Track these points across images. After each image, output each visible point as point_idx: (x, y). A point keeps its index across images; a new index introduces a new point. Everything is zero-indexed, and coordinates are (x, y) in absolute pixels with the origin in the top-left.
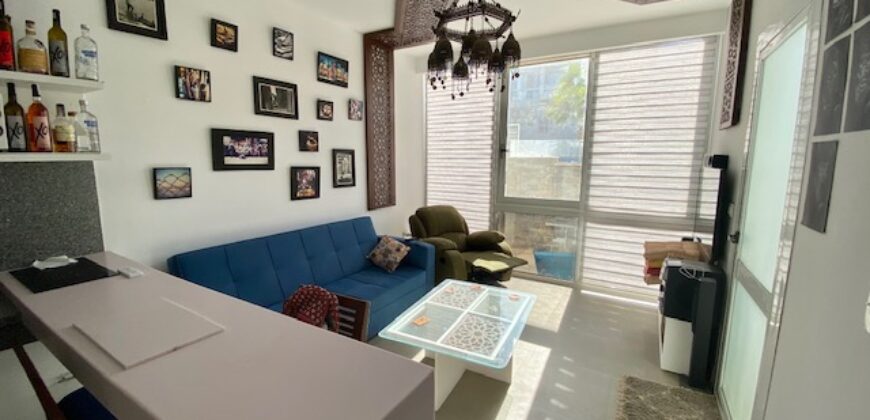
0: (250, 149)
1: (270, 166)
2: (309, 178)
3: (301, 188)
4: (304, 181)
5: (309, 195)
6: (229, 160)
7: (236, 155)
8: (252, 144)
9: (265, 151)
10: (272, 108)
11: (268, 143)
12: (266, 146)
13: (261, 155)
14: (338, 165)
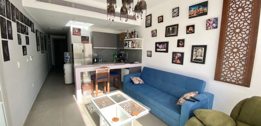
0: (162, 47)
1: (167, 51)
2: (178, 56)
3: (175, 60)
4: (176, 57)
5: (178, 63)
6: (158, 50)
7: (159, 48)
8: (162, 46)
9: (165, 47)
10: (169, 34)
11: (167, 45)
12: (166, 46)
13: (165, 48)
14: (194, 53)
